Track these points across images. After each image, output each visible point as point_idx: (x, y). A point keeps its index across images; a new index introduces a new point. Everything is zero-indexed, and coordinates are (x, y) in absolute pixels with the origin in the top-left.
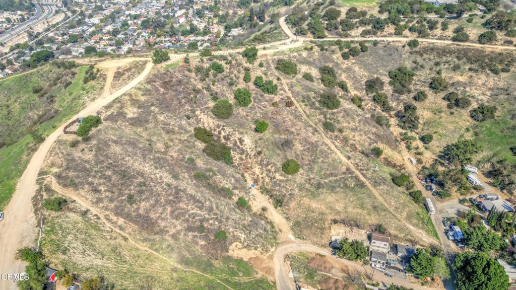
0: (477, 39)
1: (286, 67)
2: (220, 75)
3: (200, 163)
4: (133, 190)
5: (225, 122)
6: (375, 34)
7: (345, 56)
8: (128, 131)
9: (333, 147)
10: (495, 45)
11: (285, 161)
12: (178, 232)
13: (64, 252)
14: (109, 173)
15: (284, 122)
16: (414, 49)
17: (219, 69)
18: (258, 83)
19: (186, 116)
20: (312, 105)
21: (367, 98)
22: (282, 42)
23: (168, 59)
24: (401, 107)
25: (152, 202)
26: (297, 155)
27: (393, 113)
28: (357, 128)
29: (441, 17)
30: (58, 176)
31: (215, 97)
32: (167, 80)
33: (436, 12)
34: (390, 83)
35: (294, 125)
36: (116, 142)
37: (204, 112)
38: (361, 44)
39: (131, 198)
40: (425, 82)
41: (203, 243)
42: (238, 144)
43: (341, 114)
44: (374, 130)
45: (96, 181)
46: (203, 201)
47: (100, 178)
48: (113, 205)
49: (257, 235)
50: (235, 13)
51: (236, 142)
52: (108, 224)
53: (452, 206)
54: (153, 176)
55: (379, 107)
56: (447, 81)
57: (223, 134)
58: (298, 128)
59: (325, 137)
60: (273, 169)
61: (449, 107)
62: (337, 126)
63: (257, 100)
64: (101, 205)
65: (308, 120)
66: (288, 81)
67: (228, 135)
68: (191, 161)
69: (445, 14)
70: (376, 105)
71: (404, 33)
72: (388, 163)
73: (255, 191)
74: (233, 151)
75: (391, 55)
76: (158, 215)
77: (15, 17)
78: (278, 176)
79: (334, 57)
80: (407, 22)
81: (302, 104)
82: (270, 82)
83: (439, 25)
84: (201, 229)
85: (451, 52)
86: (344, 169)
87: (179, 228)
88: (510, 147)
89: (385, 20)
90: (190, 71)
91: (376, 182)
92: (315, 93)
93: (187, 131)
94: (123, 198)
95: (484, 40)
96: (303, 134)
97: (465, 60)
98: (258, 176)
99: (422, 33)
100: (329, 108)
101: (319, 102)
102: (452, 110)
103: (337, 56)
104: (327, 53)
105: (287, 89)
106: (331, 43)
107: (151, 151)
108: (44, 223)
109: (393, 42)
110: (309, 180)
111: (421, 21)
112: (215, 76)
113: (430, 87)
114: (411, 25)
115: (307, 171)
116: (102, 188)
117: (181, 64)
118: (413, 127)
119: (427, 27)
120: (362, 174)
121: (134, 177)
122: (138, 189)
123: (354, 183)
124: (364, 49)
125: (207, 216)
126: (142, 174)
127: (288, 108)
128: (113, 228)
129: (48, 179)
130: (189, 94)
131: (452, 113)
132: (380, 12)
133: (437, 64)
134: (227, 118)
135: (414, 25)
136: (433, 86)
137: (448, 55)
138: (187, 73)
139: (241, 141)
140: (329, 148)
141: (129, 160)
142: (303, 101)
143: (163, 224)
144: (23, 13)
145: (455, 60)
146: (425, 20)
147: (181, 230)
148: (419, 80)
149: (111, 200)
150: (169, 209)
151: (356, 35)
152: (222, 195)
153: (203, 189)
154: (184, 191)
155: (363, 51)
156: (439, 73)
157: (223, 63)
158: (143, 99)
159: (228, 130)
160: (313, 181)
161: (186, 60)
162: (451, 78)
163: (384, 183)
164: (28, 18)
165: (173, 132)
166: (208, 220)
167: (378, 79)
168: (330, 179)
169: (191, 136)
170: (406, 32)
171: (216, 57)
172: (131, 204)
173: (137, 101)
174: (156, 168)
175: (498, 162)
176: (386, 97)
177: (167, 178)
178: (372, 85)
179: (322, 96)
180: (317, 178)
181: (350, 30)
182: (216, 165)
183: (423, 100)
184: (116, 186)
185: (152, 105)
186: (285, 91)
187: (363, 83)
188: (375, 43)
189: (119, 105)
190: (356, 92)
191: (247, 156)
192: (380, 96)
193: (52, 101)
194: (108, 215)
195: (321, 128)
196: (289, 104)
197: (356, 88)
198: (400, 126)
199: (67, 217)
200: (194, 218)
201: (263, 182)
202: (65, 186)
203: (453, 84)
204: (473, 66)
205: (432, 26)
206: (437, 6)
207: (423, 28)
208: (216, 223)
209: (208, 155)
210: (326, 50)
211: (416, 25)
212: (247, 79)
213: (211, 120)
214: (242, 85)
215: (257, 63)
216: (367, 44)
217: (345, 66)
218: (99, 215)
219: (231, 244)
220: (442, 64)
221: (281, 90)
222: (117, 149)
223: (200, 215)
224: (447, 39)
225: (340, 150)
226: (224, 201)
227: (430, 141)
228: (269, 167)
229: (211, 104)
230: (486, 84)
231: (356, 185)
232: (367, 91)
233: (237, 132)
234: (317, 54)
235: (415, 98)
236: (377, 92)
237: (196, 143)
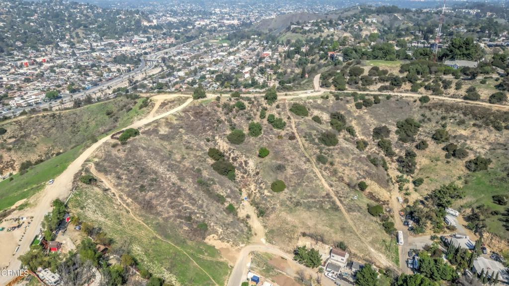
0: (488, 99)
1: (299, 110)
2: (241, 112)
3: (205, 174)
4: (146, 182)
5: (236, 147)
6: (392, 90)
7: (358, 106)
8: (156, 143)
9: (319, 175)
10: (505, 105)
11: (275, 181)
12: (170, 217)
13: (82, 208)
14: (132, 168)
15: (283, 151)
16: (425, 104)
17: (242, 107)
18: (271, 120)
19: (206, 139)
20: (312, 141)
21: (373, 143)
22: (305, 91)
23: (205, 97)
24: (403, 154)
25: (157, 193)
26: (286, 178)
27: (395, 158)
28: (348, 164)
29: (456, 78)
30: (97, 164)
31: (233, 127)
32: (198, 111)
33: (453, 74)
34: (397, 132)
35: (290, 154)
36: (144, 148)
37: (221, 138)
38: (375, 97)
39: (142, 188)
40: (429, 133)
41: (187, 228)
42: (244, 165)
43: (337, 151)
44: (366, 168)
45: (121, 172)
46: (197, 200)
47: (125, 170)
48: (127, 189)
49: (233, 232)
50: (292, 72)
51: (242, 163)
52: (119, 200)
53: (422, 241)
54: (164, 176)
55: (383, 152)
56: (449, 133)
57: (232, 155)
58: (293, 157)
59: (315, 167)
60: (264, 187)
61: (447, 156)
62: (330, 160)
63: (266, 133)
64: (119, 188)
65: (304, 151)
66: (297, 120)
67: (236, 157)
68: (199, 171)
69: (460, 76)
70: (380, 149)
71: (419, 90)
72: (371, 196)
73: (246, 203)
74: (237, 170)
75: (402, 108)
76: (158, 202)
77: (124, 68)
78: (266, 193)
79: (348, 106)
80: (423, 81)
81: (304, 139)
82: (281, 120)
83: (453, 85)
84: (189, 219)
85: (458, 109)
86: (324, 194)
87: (171, 214)
88: (493, 195)
89: (403, 78)
90: (218, 106)
91: (351, 209)
92: (318, 131)
93: (203, 150)
94: (137, 186)
95: (493, 100)
96: (296, 162)
97: (470, 116)
98: (252, 191)
99: (436, 91)
100: (326, 144)
101: (319, 139)
102: (449, 160)
103: (351, 106)
104: (342, 103)
105: (293, 126)
106: (348, 95)
107: (168, 159)
108: (75, 189)
109: (406, 97)
110: (291, 198)
111: (437, 81)
112: (237, 111)
113: (433, 138)
114: (426, 83)
115: (291, 191)
116: (124, 177)
117: (213, 101)
118: (410, 171)
119: (442, 86)
120: (340, 200)
121: (150, 174)
122: (150, 182)
123: (329, 206)
124: (377, 101)
125: (196, 211)
126: (156, 173)
127: (290, 141)
128: (122, 204)
129: (90, 165)
130: (214, 123)
131: (448, 162)
132: (401, 72)
133: (443, 118)
134: (238, 144)
135: (430, 83)
136: (435, 137)
137: (456, 111)
138: (216, 108)
139: (246, 163)
140: (316, 176)
141: (149, 162)
142: (305, 137)
143: (160, 209)
144: (131, 66)
145: (462, 116)
146: (441, 80)
147: (172, 216)
148: (424, 132)
149: (128, 186)
150: (169, 200)
151: (374, 89)
152: (215, 200)
153: (201, 193)
154: (184, 190)
155: (376, 103)
156: (444, 126)
157: (246, 103)
158: (175, 122)
159: (237, 153)
160: (293, 199)
161: (218, 99)
162: (454, 131)
163: (359, 211)
164: (133, 70)
165: (191, 149)
166: (196, 213)
167: (385, 127)
168: (309, 200)
169: (204, 153)
170: (422, 90)
171: (242, 98)
172: (141, 192)
173: (171, 123)
174: (168, 170)
175: (478, 208)
176: (390, 144)
177: (174, 178)
178: (379, 132)
179: (323, 134)
180: (298, 197)
181: (369, 85)
182: (217, 177)
183: (424, 149)
184: (134, 178)
185: (182, 128)
186: (291, 128)
187: (372, 130)
188: (388, 97)
189: (156, 124)
190: (363, 137)
191: (248, 175)
192: (384, 142)
193: (116, 121)
194: (122, 195)
195: (314, 160)
196: (292, 137)
197: (364, 134)
198: (398, 170)
199: (93, 189)
200: (186, 210)
201: (255, 196)
202: (99, 171)
203: (455, 137)
204: (478, 122)
205: (447, 85)
206: (456, 68)
207: (437, 87)
208: (202, 217)
209: (214, 169)
210: (341, 99)
211: (432, 84)
212: (262, 116)
213: (225, 144)
214: (257, 120)
215: (274, 105)
216: (380, 98)
217: (357, 114)
218: (116, 194)
219: (209, 234)
220: (449, 119)
221: (288, 126)
222: (143, 153)
223: (191, 209)
224: (460, 98)
225: (325, 178)
226: (216, 204)
227: (420, 184)
228: (262, 185)
229: (228, 132)
230: (488, 139)
231: (331, 208)
232: (373, 137)
233: (244, 156)
234: (331, 102)
235: (417, 147)
236: (382, 139)
237: (207, 159)
